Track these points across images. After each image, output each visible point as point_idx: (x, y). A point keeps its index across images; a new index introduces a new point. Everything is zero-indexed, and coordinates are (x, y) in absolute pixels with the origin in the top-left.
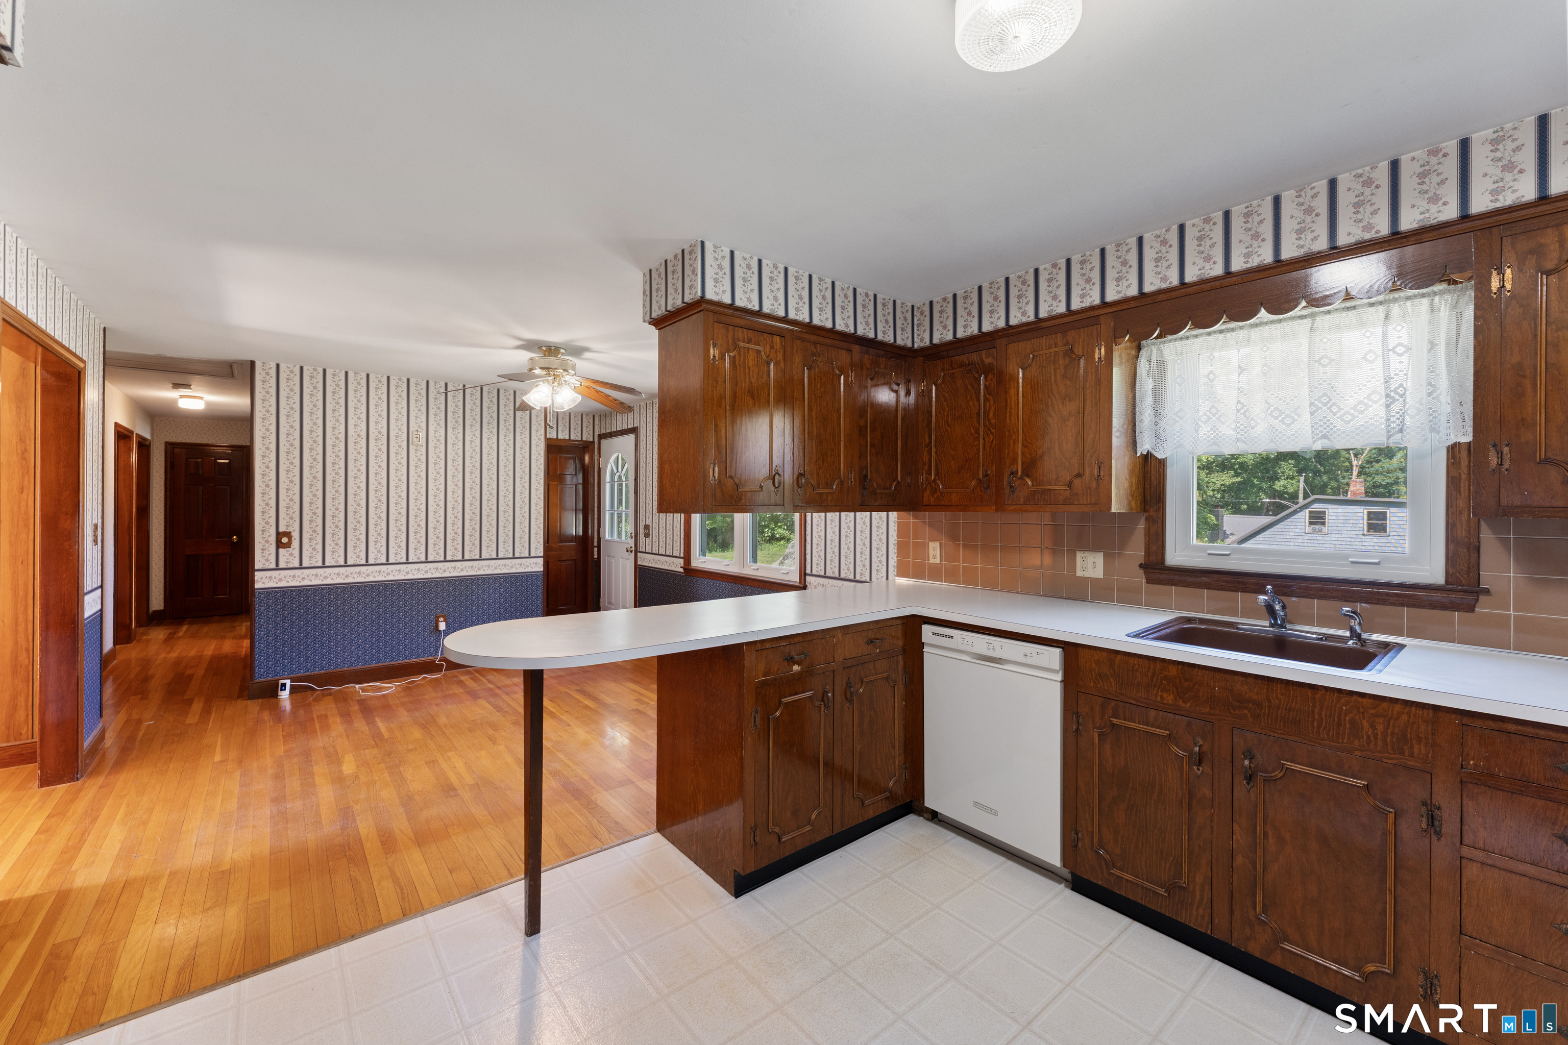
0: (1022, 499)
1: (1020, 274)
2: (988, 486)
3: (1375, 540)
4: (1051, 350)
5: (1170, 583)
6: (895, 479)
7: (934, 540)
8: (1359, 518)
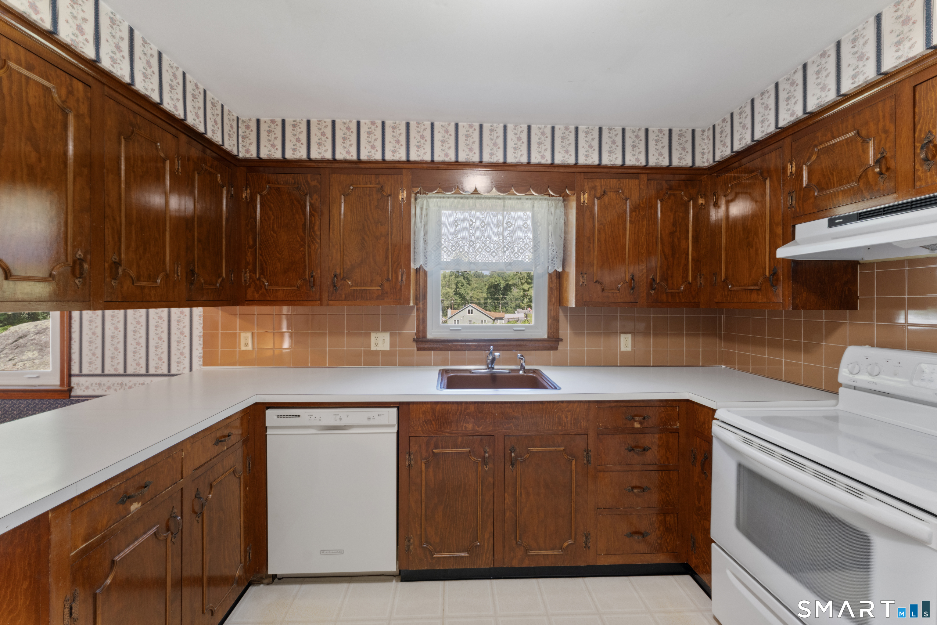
0: (343, 296)
1: (345, 121)
2: (314, 285)
4: (366, 186)
5: (430, 349)
6: (220, 276)
7: (245, 330)
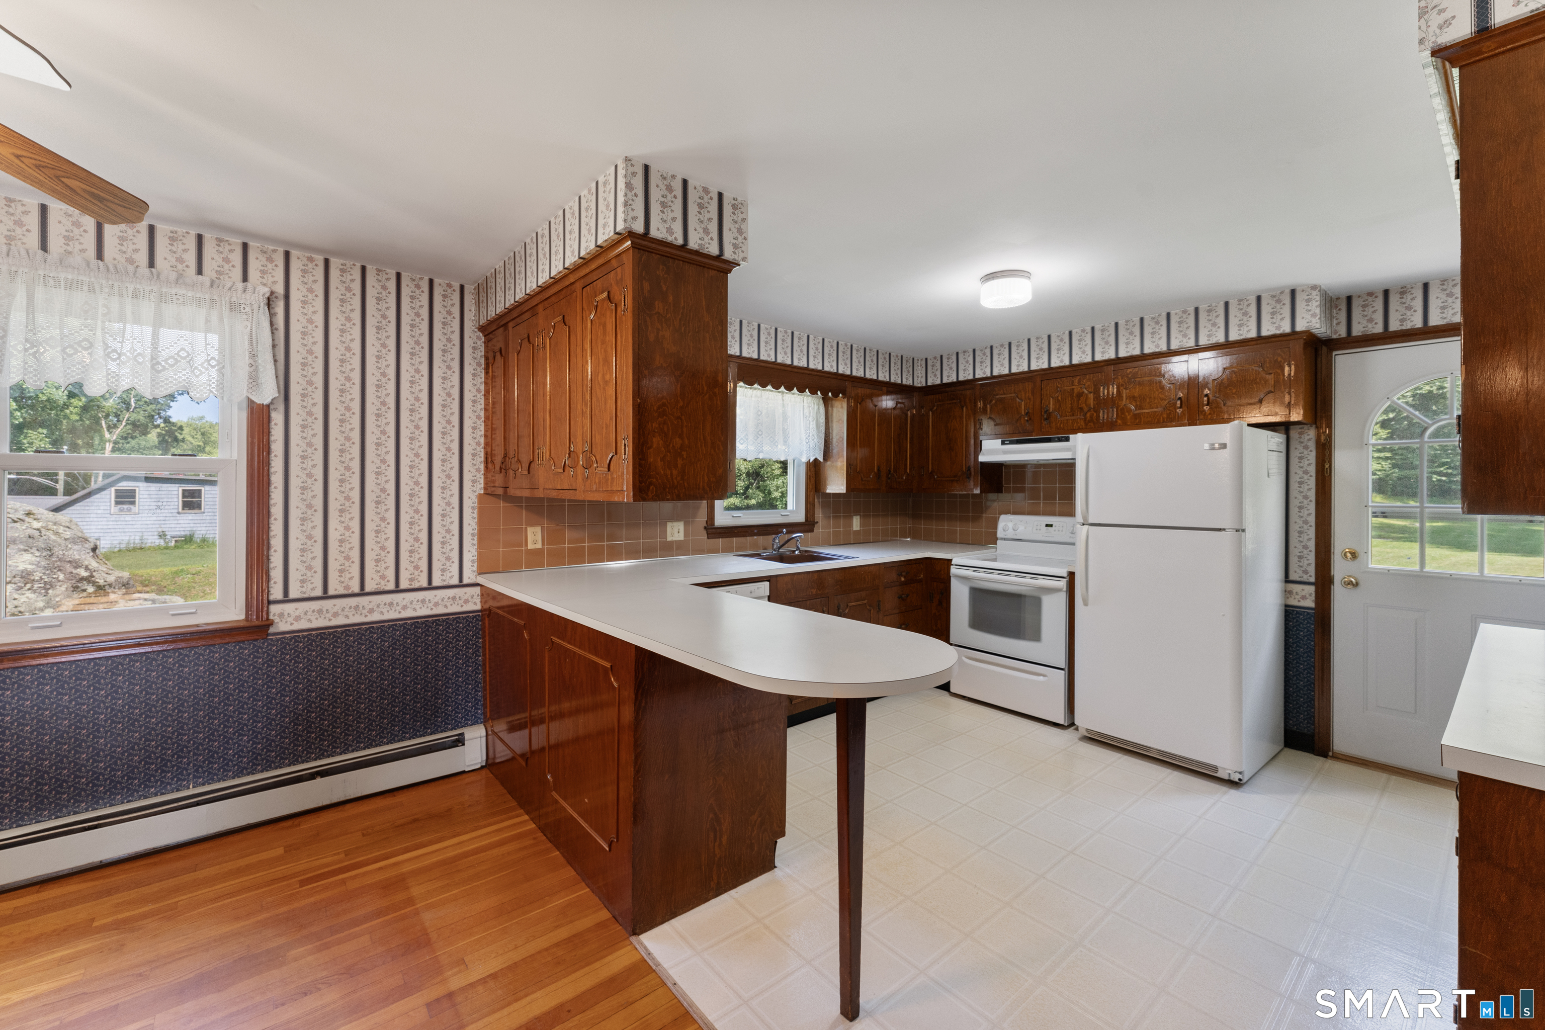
3: (190, 518)
5: (719, 537)
7: (533, 525)
8: (173, 496)
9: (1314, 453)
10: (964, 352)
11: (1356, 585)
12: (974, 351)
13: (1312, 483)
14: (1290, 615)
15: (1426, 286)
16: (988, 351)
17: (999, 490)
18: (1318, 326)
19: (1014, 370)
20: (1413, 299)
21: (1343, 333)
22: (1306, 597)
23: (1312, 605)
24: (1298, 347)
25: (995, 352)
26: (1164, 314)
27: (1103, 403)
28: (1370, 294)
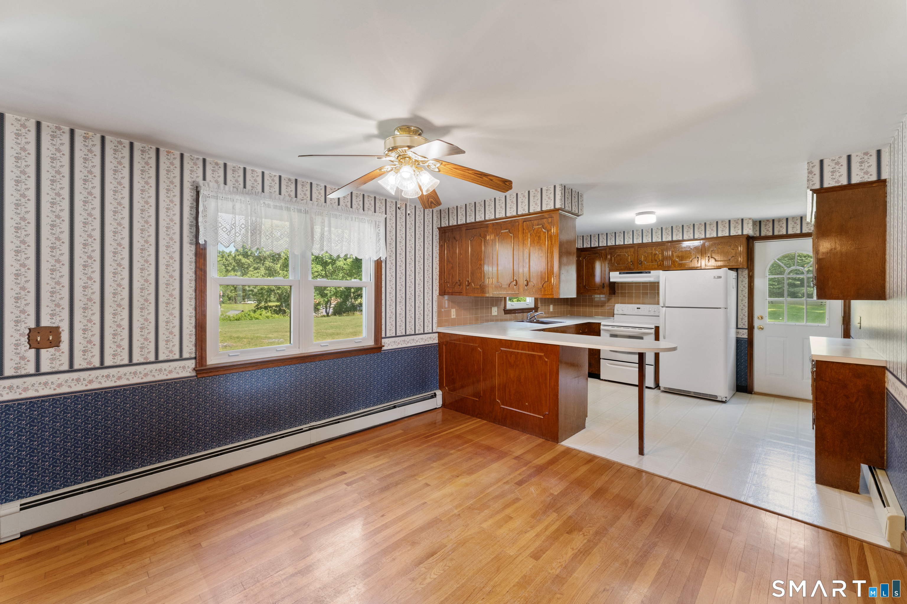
7: (452, 308)
9: (747, 279)
10: (602, 234)
11: (762, 329)
12: (607, 234)
13: (746, 290)
14: (738, 341)
15: (787, 219)
16: (614, 234)
17: (614, 293)
18: (751, 233)
19: (626, 243)
20: (783, 223)
21: (758, 235)
22: (744, 334)
23: (747, 337)
24: (744, 241)
25: (617, 235)
26: (692, 224)
27: (664, 258)
28: (768, 221)
